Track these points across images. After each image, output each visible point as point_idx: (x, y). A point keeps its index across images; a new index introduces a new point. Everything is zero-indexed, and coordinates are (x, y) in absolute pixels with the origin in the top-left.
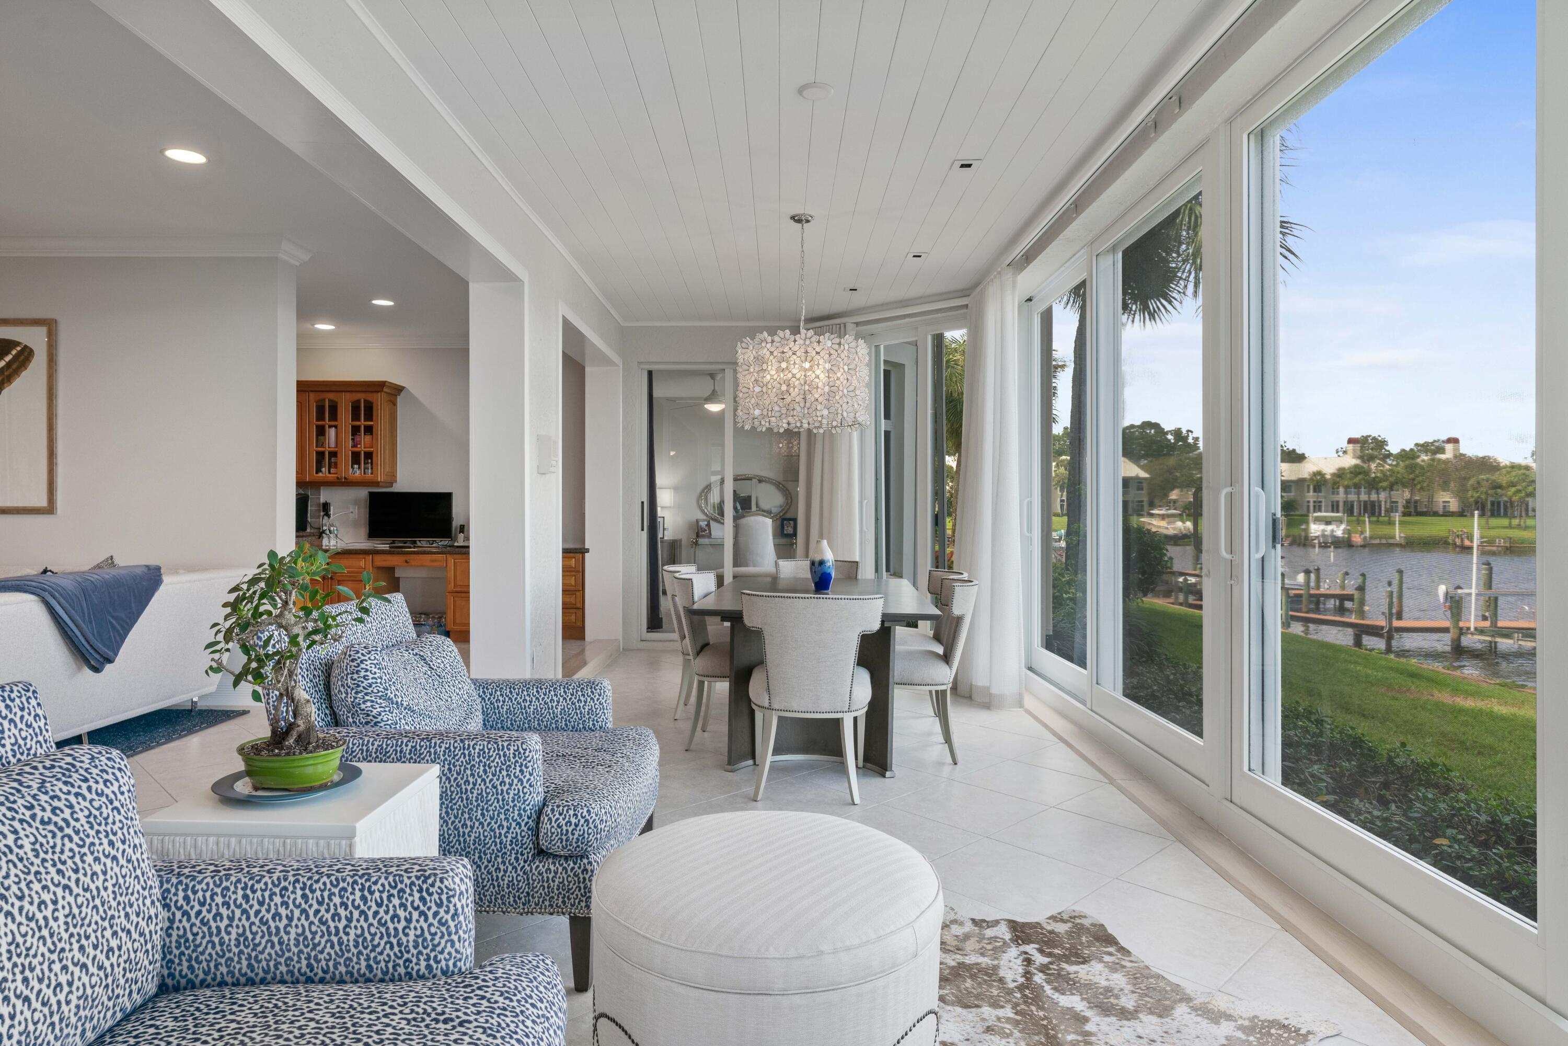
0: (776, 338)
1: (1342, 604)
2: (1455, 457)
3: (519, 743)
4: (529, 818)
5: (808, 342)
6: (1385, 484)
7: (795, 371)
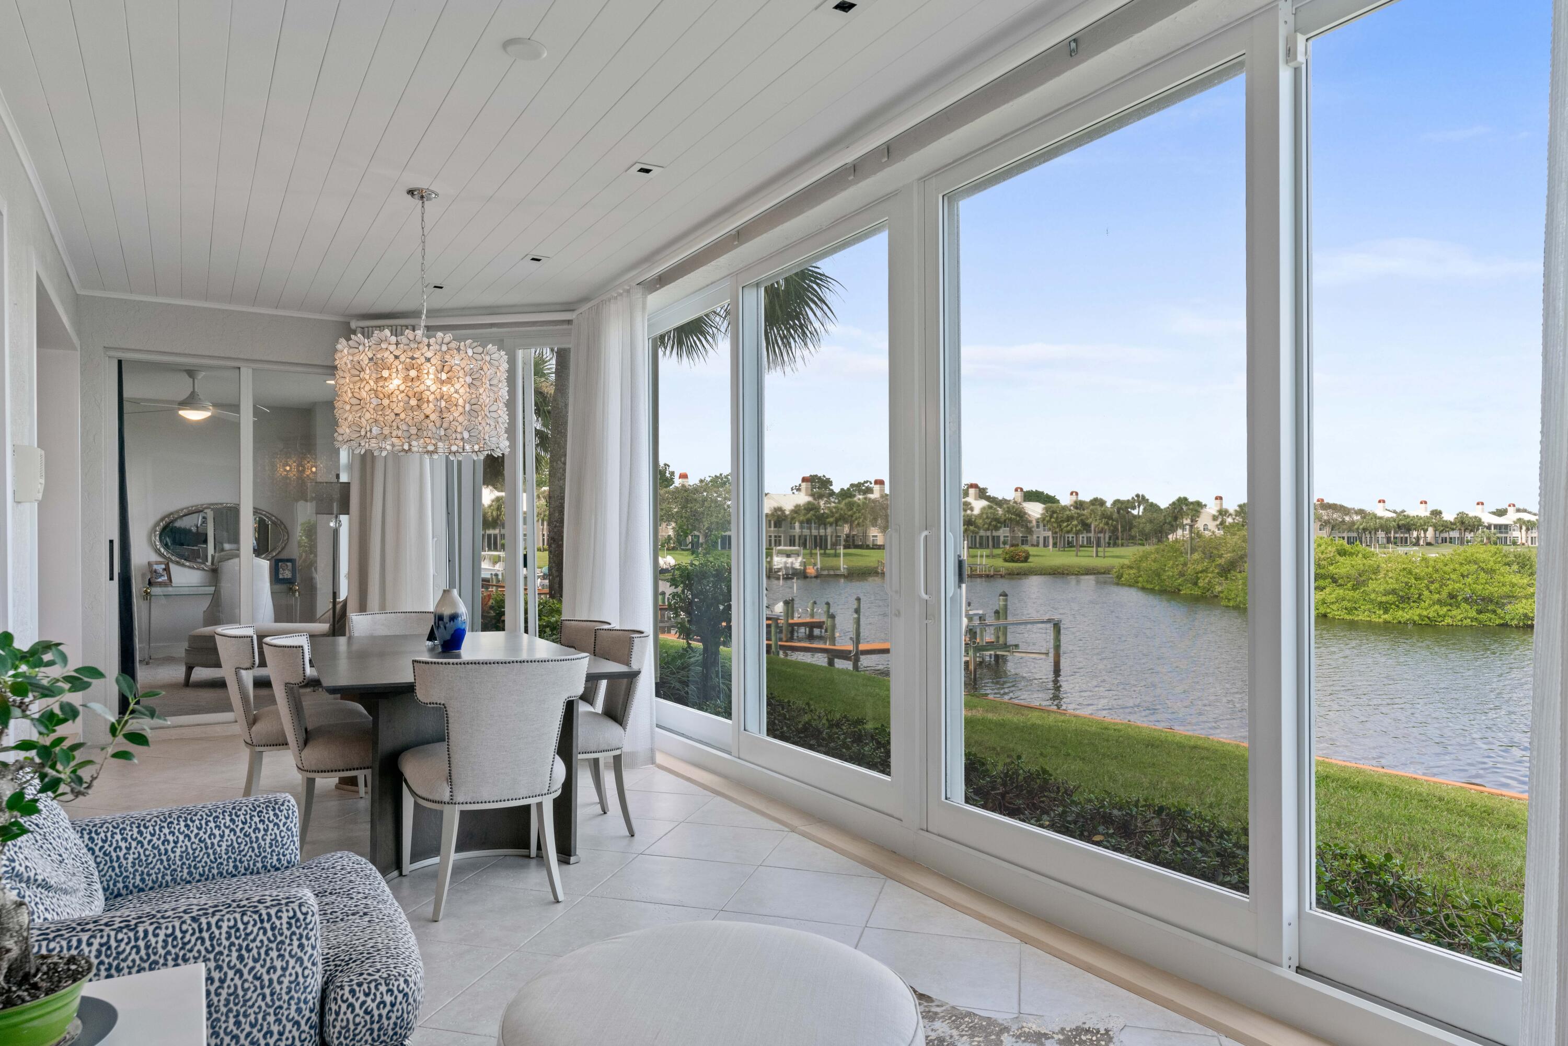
0: (403, 339)
1: (811, 631)
2: (882, 496)
3: (295, 906)
4: (311, 1011)
5: (444, 348)
6: (831, 520)
7: (429, 383)
